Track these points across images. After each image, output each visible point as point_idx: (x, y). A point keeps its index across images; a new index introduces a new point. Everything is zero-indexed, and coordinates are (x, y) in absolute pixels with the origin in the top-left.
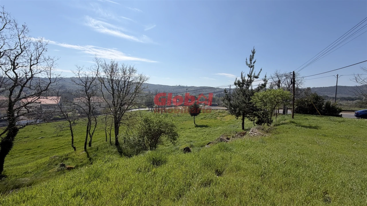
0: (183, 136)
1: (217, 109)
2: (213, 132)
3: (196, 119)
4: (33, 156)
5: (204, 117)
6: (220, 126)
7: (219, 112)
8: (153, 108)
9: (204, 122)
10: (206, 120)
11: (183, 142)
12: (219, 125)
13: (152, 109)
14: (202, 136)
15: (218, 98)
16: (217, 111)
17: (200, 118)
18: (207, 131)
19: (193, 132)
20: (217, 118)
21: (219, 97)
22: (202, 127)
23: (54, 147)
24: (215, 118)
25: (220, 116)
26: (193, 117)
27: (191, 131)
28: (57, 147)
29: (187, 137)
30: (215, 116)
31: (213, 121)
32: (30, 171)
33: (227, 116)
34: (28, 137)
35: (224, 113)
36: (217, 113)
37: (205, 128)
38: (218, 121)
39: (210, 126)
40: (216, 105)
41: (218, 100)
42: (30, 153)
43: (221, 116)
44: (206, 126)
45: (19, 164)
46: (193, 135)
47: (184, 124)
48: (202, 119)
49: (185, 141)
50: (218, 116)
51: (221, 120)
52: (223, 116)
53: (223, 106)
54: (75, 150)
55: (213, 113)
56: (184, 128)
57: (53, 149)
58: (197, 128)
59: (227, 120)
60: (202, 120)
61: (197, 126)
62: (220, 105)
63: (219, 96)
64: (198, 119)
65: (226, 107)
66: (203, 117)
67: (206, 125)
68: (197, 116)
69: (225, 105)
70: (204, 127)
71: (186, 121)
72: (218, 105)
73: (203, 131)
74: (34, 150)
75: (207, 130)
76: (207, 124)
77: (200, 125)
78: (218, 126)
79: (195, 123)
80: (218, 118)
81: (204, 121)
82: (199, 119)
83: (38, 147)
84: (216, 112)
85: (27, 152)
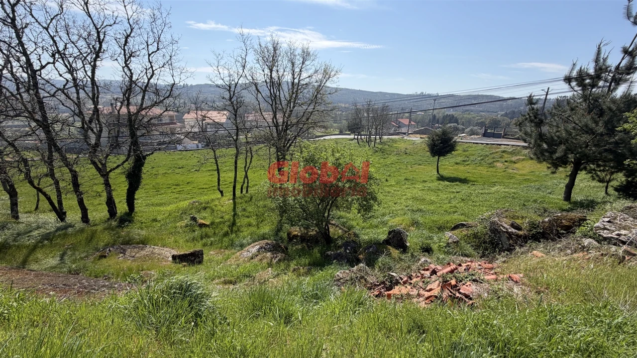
0: (405, 195)
1: (500, 145)
2: (477, 196)
3: (443, 163)
4: (177, 196)
5: (464, 161)
6: (500, 183)
7: (504, 152)
8: (361, 136)
9: (461, 171)
10: (467, 167)
11: (402, 209)
12: (496, 182)
13: (359, 137)
14: (449, 203)
15: (507, 120)
16: (497, 150)
17: (453, 160)
18: (463, 192)
19: (430, 189)
20: (495, 164)
21: (512, 118)
22: (453, 182)
23: (204, 187)
24: (491, 165)
25: (503, 160)
26: (437, 157)
27: (425, 187)
28: (207, 186)
29: (415, 199)
30: (491, 161)
31: (483, 170)
32: (159, 218)
33: (523, 162)
34: (182, 167)
35: (518, 153)
36: (497, 152)
37: (459, 184)
38: (495, 172)
39: (473, 182)
40: (498, 136)
41: (508, 125)
42: (177, 190)
43: (506, 161)
44: (464, 181)
45: (161, 205)
46: (428, 198)
47: (415, 171)
48: (457, 164)
49: (407, 207)
50: (498, 161)
51: (504, 171)
52: (511, 162)
53: (518, 139)
54: (222, 195)
55: (487, 153)
56: (413, 180)
57: (203, 188)
58: (441, 182)
59: (521, 172)
60: (456, 167)
61: (442, 178)
62: (509, 135)
63: (512, 115)
64: (448, 163)
65: (525, 141)
66: (459, 159)
67: (463, 178)
68: (445, 157)
69: (523, 135)
70: (457, 183)
71: (420, 165)
72: (505, 136)
73: (455, 191)
74: (182, 187)
75: (464, 189)
76: (467, 175)
77: (451, 177)
78: (494, 184)
79: (438, 172)
80: (498, 164)
81: (462, 168)
82: (449, 165)
83: (188, 183)
84: (494, 151)
85: (175, 189)
